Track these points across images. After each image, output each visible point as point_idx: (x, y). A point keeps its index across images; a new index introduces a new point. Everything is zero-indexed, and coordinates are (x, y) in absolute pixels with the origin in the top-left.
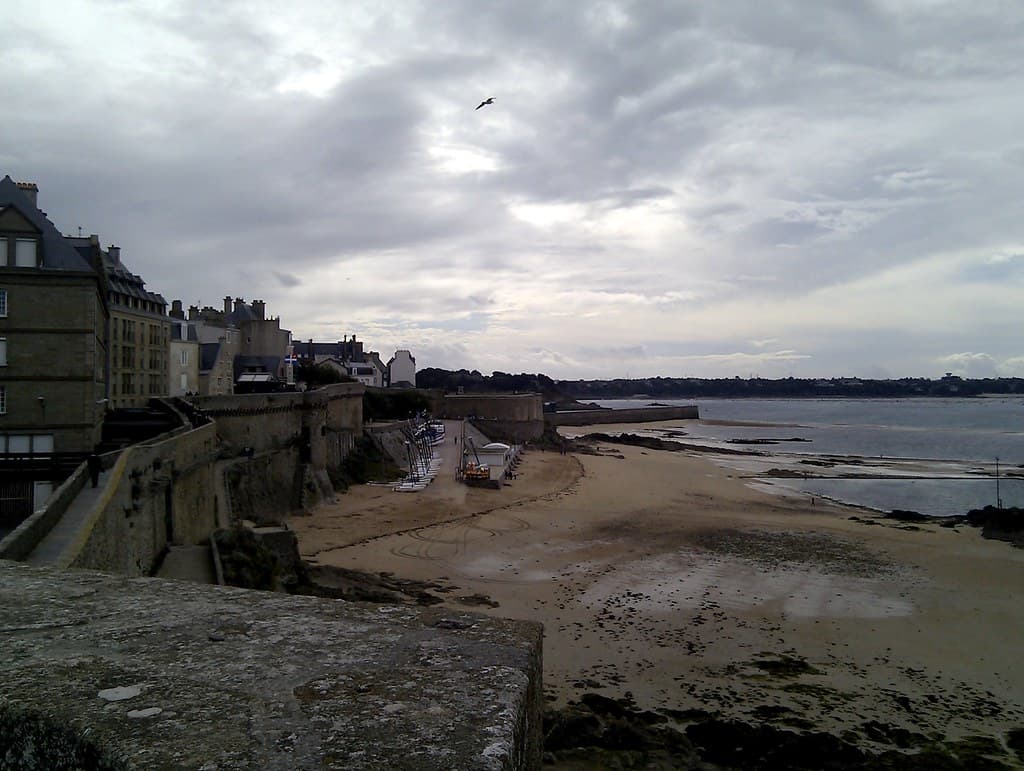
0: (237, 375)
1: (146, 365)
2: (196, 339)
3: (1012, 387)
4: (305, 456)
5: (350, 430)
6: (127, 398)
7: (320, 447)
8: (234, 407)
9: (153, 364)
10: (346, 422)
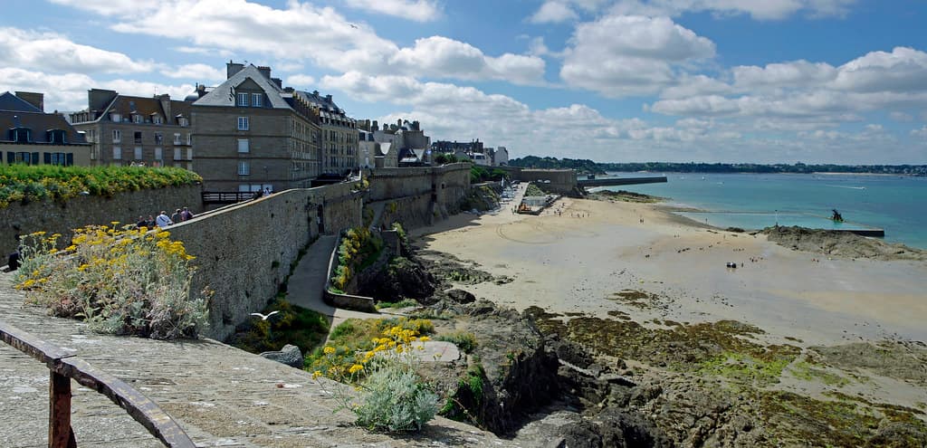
0: (400, 157)
1: (345, 152)
2: (373, 140)
3: (830, 169)
4: (434, 198)
5: (462, 187)
6: (333, 169)
7: (442, 195)
8: (395, 173)
9: (349, 152)
10: (461, 182)
